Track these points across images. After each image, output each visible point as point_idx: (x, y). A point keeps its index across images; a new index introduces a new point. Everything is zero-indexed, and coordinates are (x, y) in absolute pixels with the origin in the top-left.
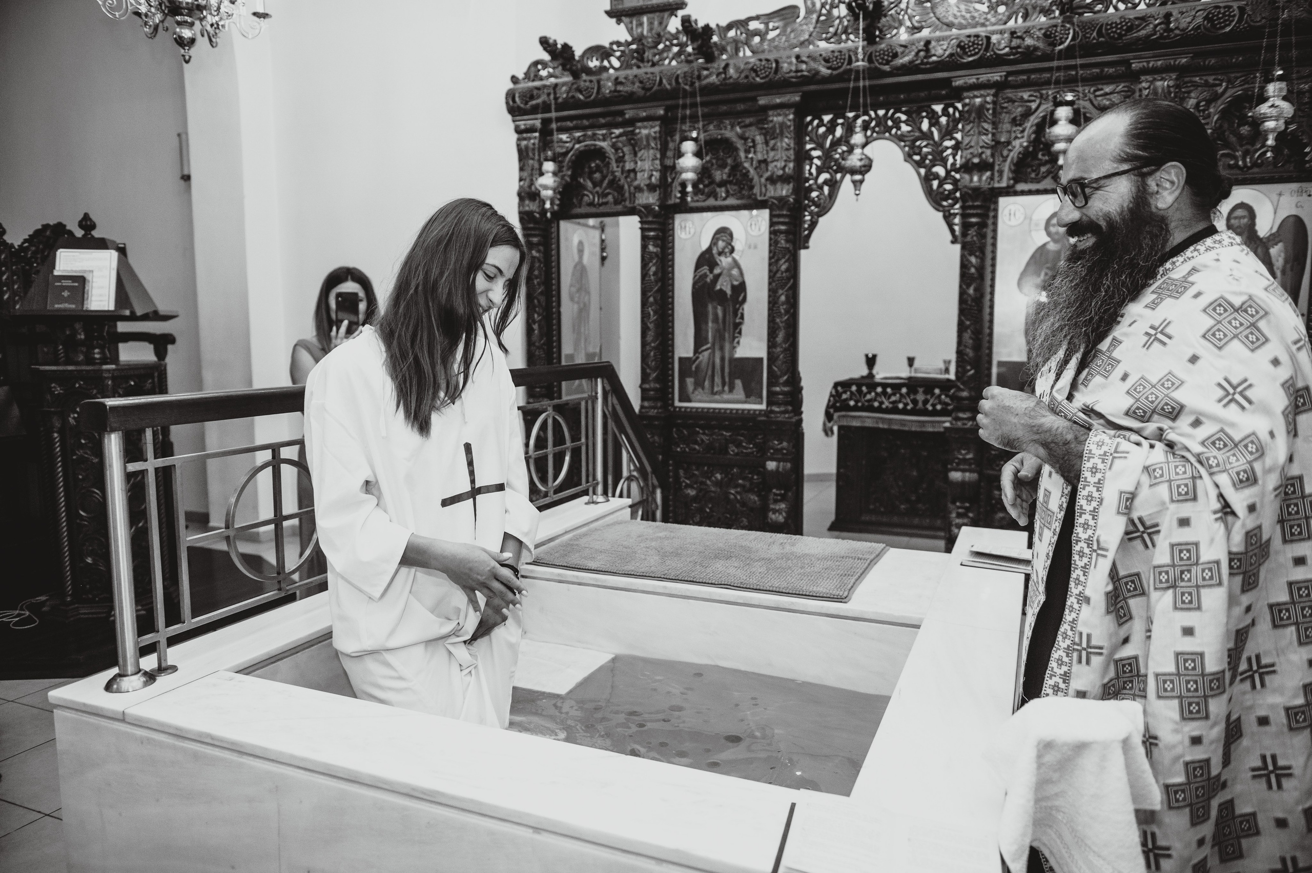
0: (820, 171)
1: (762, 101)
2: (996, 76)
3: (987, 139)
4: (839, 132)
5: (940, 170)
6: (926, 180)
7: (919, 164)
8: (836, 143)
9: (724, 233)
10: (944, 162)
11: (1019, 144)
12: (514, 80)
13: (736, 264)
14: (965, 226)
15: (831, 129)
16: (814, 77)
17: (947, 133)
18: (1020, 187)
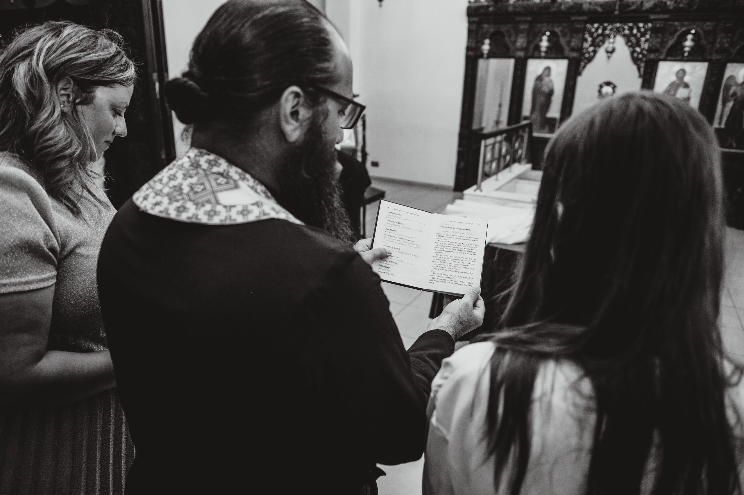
0: (590, 46)
1: (573, 18)
2: (666, 16)
3: (659, 40)
4: (600, 31)
5: (638, 49)
6: (632, 53)
7: (630, 47)
8: (598, 36)
9: (548, 69)
10: (639, 46)
11: (671, 42)
12: (470, 2)
13: (551, 81)
14: (645, 72)
15: (597, 29)
16: (595, 12)
17: (643, 35)
18: (669, 58)
